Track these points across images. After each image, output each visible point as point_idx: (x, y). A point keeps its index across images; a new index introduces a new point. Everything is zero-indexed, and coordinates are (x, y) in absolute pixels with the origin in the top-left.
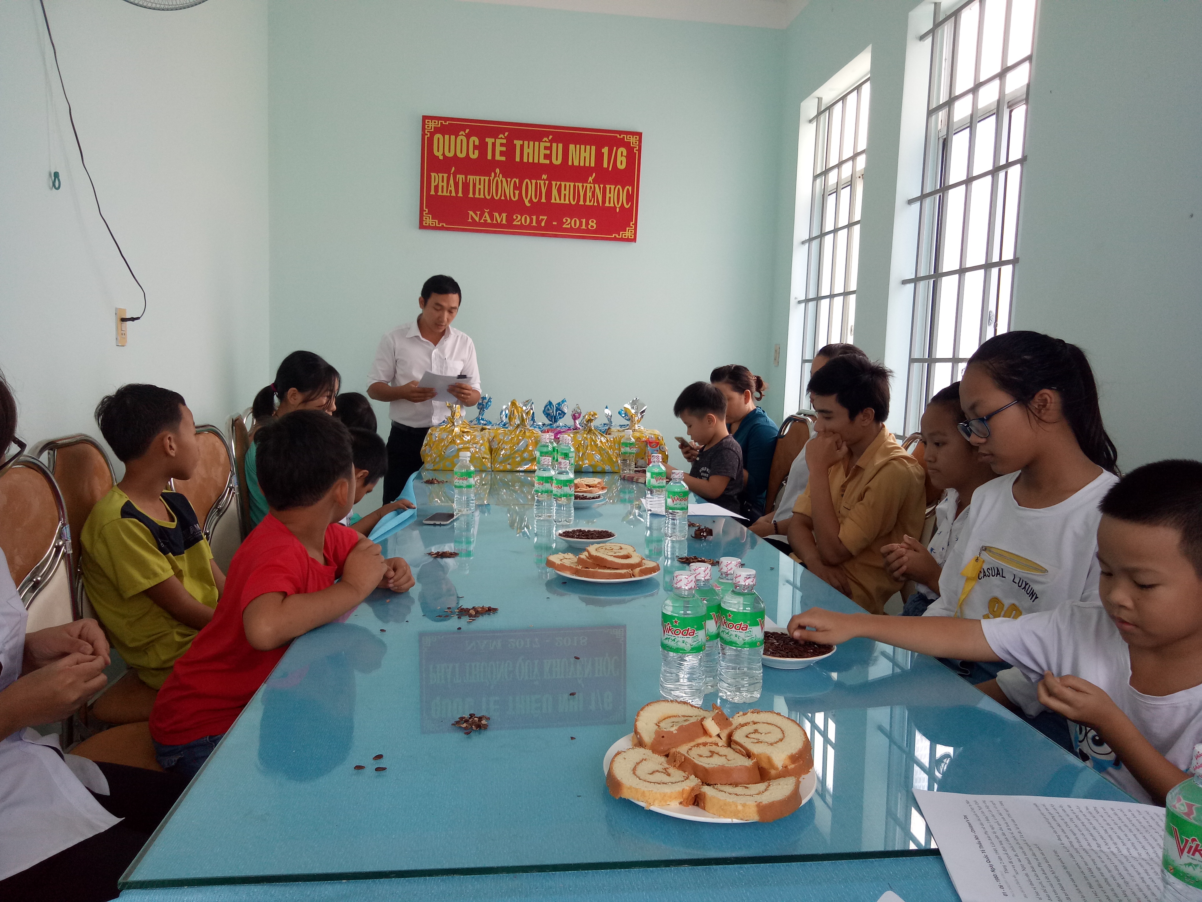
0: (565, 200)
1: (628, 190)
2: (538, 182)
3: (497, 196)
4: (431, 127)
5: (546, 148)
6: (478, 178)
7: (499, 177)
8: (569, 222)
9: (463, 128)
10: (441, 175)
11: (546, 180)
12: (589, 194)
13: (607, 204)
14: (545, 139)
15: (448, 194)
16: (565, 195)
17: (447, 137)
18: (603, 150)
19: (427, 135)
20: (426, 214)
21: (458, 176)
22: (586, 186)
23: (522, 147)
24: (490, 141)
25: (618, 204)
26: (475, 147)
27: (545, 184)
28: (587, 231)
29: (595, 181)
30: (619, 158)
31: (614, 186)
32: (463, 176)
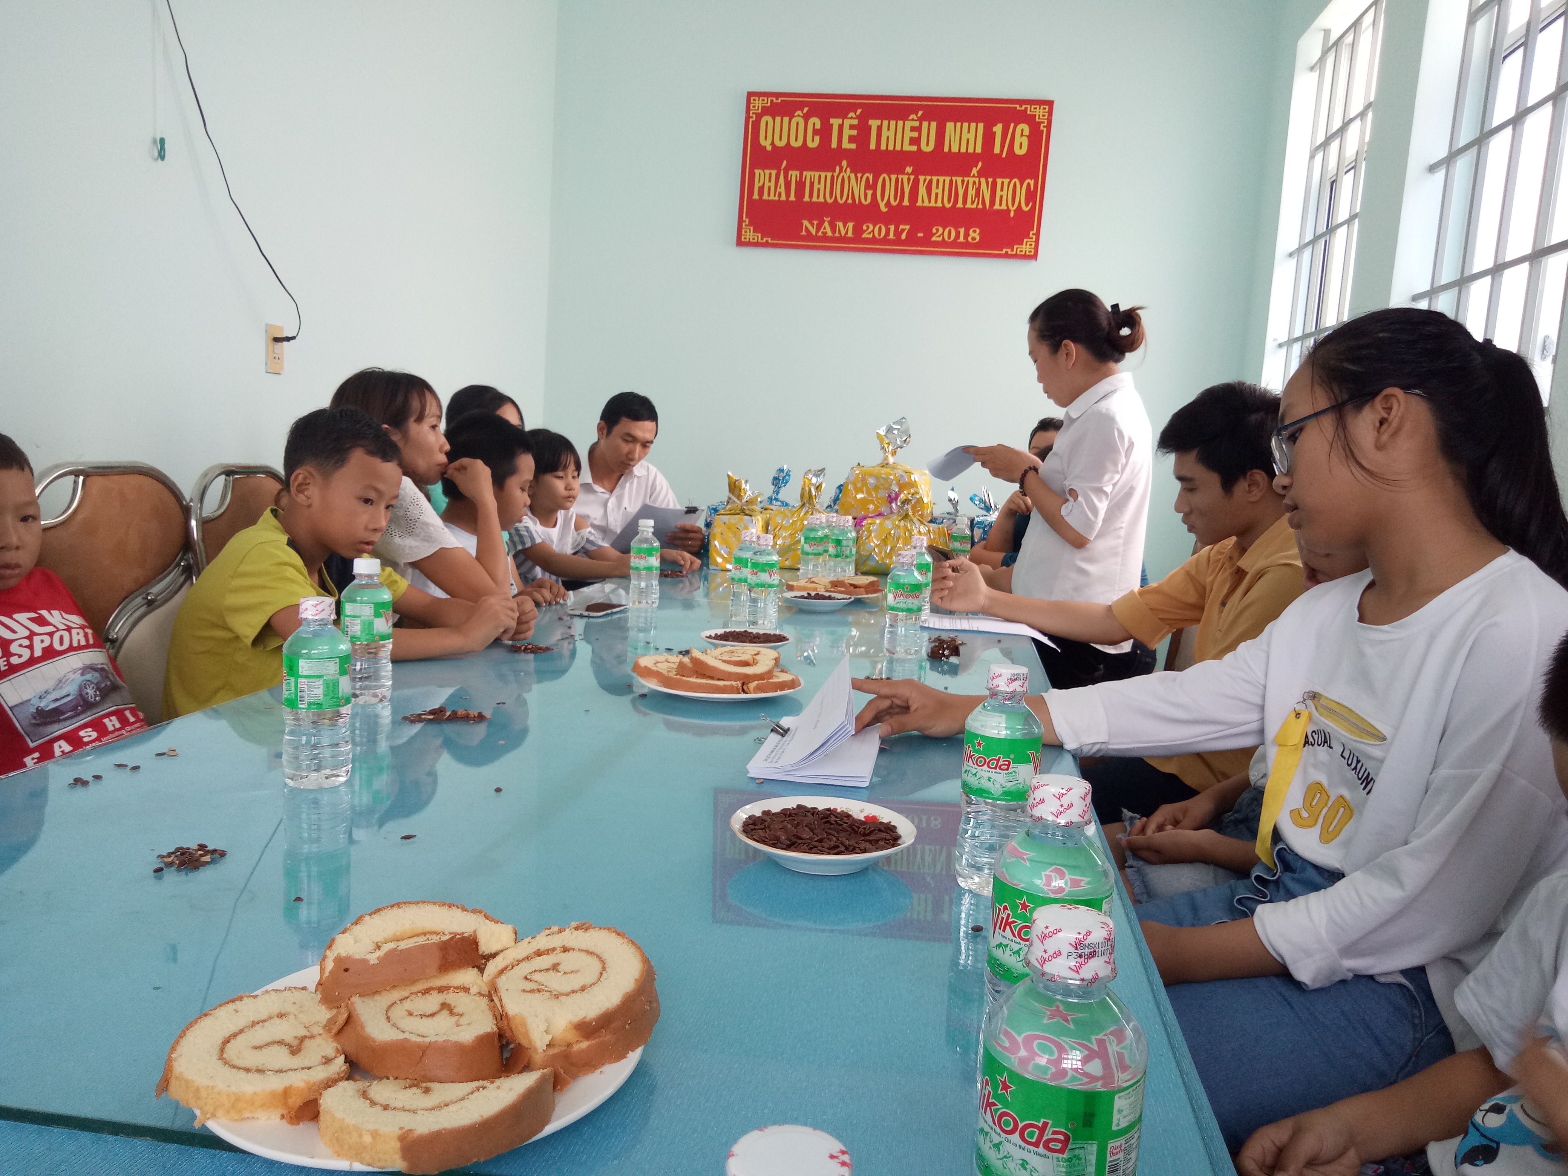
0: (936, 202)
1: (1029, 185)
2: (900, 177)
3: (841, 198)
4: (758, 106)
5: (913, 129)
6: (817, 174)
7: (845, 172)
8: (940, 233)
9: (801, 105)
10: (767, 172)
11: (912, 174)
12: (971, 192)
13: (997, 207)
14: (913, 116)
15: (777, 198)
16: (937, 194)
17: (778, 119)
18: (995, 129)
19: (752, 117)
20: (746, 225)
21: (790, 173)
22: (968, 181)
23: (880, 129)
24: (835, 122)
25: (1013, 205)
26: (815, 132)
27: (909, 180)
28: (966, 245)
29: (980, 174)
30: (1018, 139)
31: (1009, 180)
32: (798, 173)
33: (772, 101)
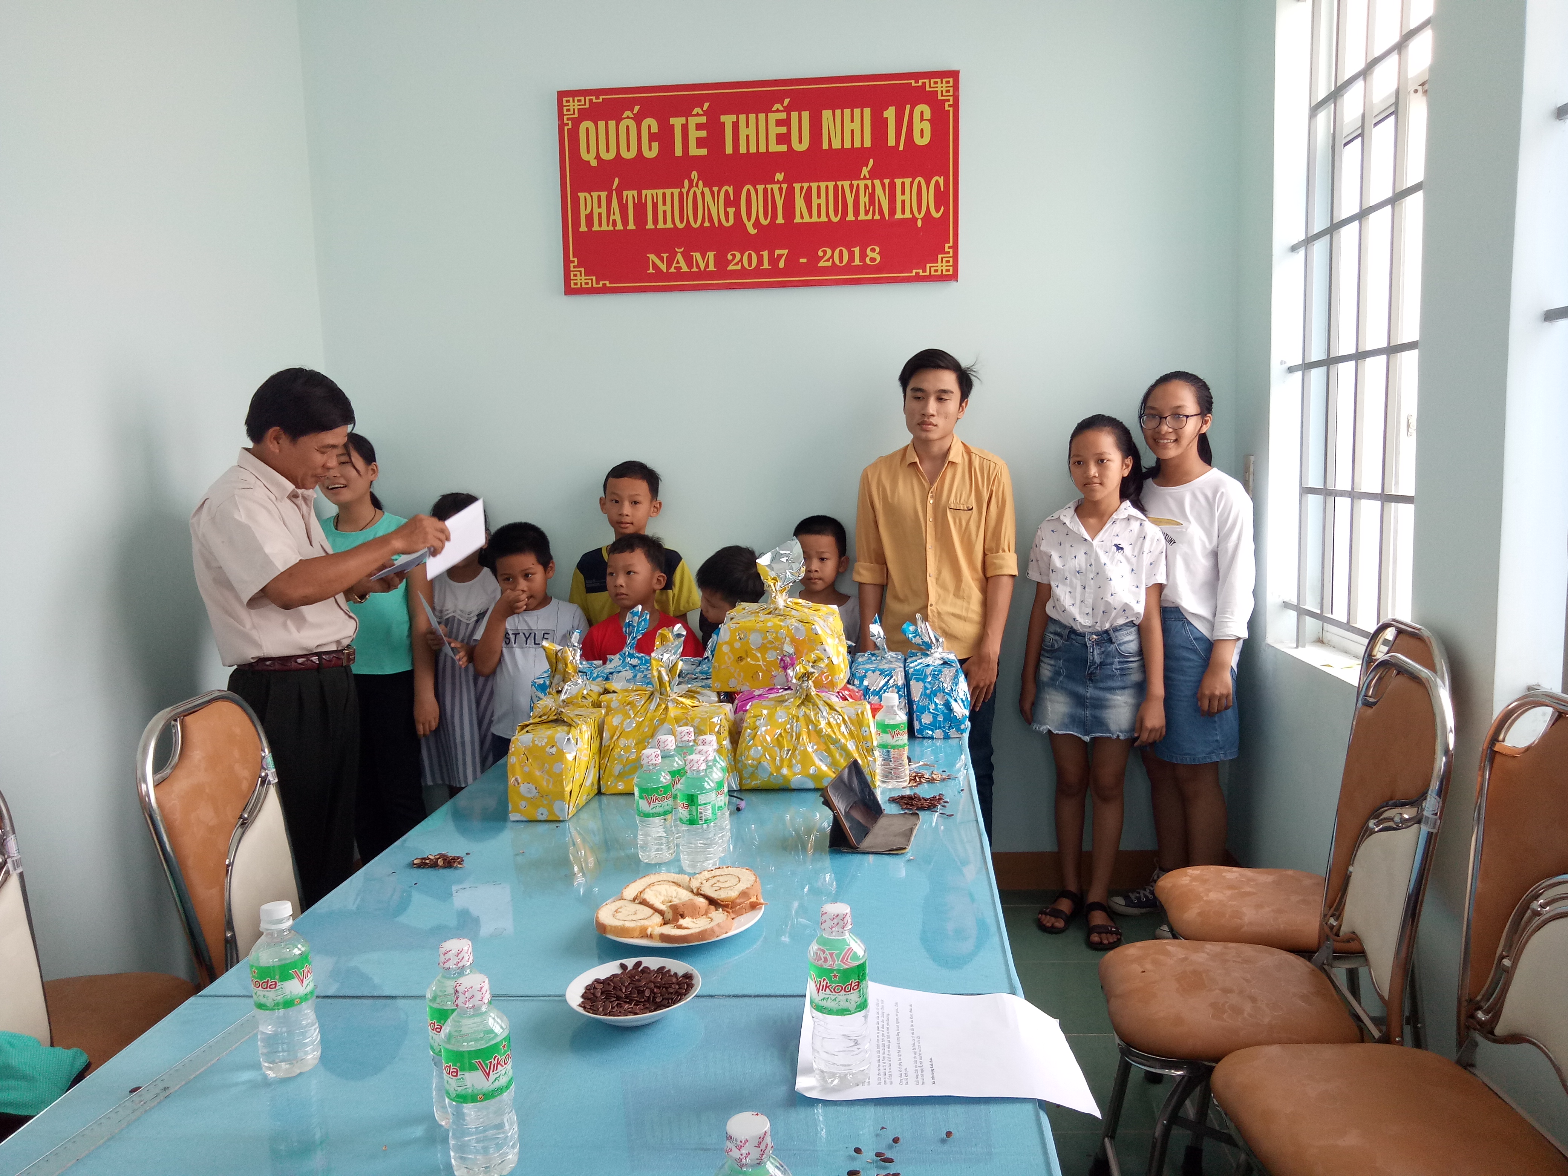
0: (819, 216)
1: (937, 182)
2: (769, 187)
3: (696, 221)
4: (574, 109)
5: (779, 123)
6: (660, 192)
7: (697, 186)
8: (828, 256)
9: (628, 105)
10: (595, 195)
11: (783, 182)
12: (864, 200)
13: (899, 215)
14: (777, 106)
15: (611, 228)
16: (819, 206)
17: (601, 124)
18: (886, 114)
19: (567, 125)
20: (574, 267)
21: (625, 193)
22: (858, 185)
23: (736, 125)
24: (677, 122)
25: (920, 212)
26: (652, 137)
27: (781, 189)
28: (864, 268)
29: (873, 175)
30: (917, 126)
31: (911, 179)
32: (635, 193)
33: (591, 100)
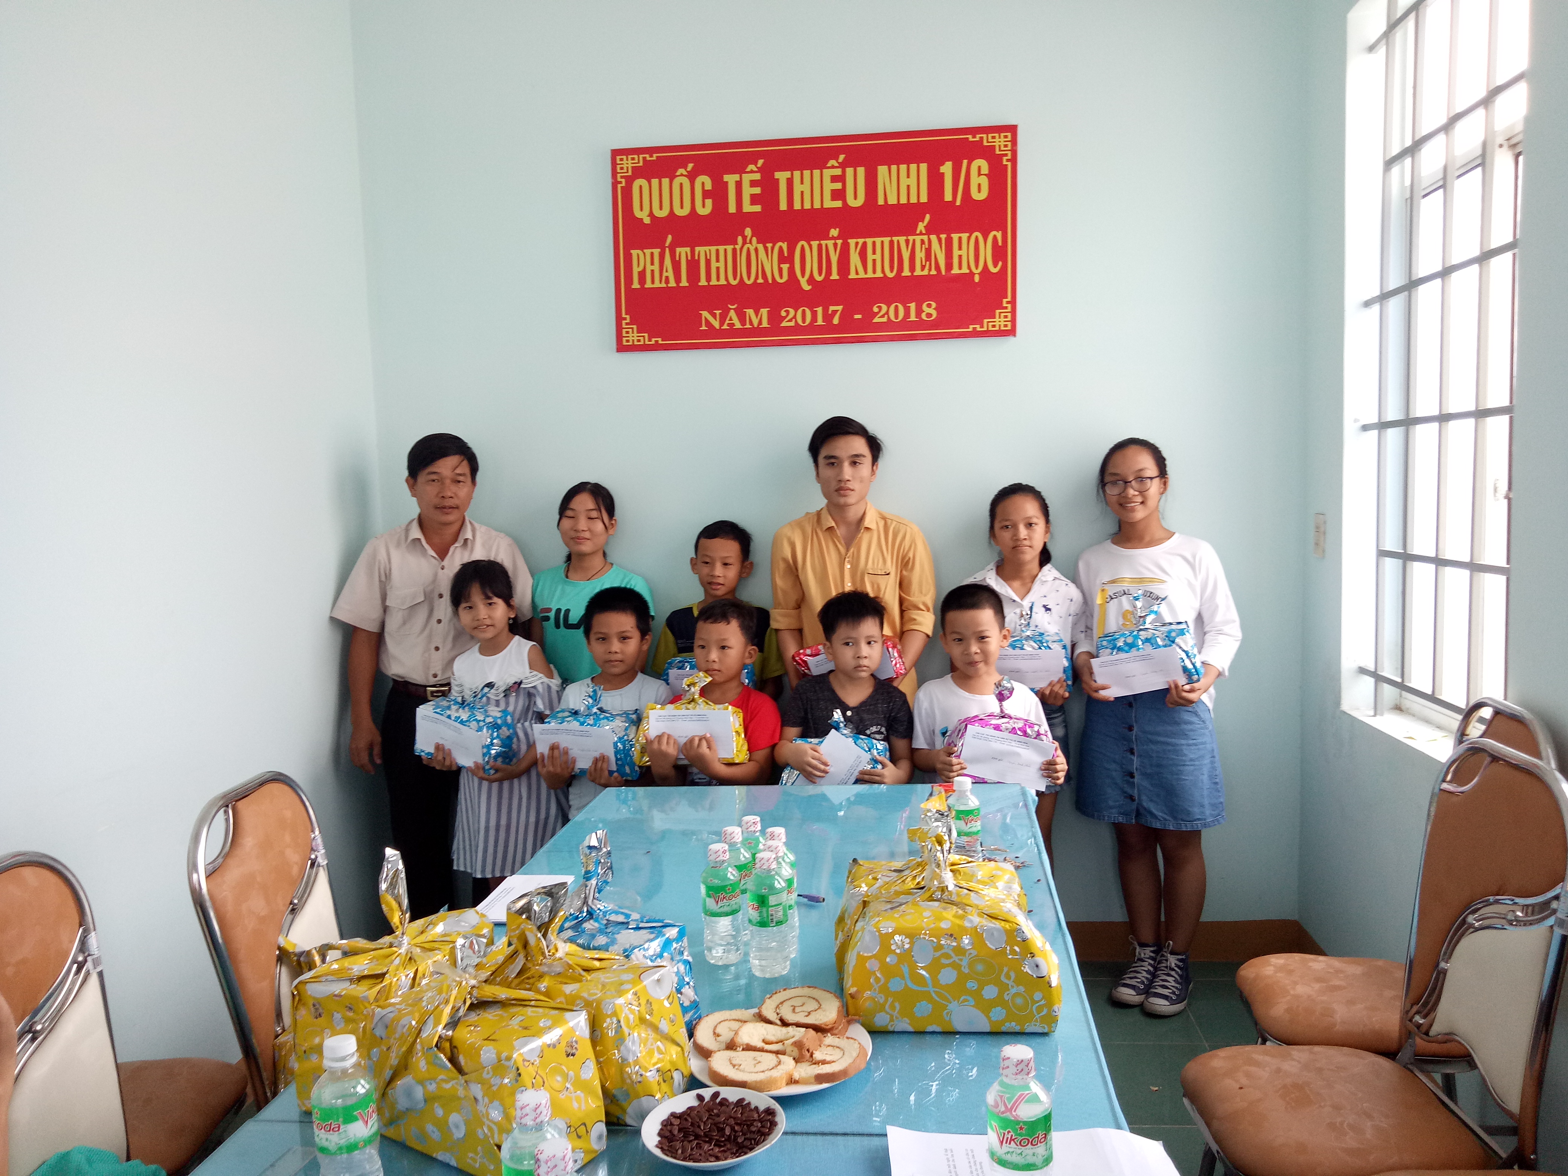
0: (874, 272)
1: (995, 238)
2: (823, 243)
3: (749, 278)
4: (627, 168)
5: (834, 179)
6: (713, 249)
7: (751, 243)
8: (884, 313)
9: (682, 162)
10: (648, 252)
11: (838, 238)
12: (920, 255)
13: (955, 271)
14: (832, 162)
15: (664, 285)
16: (874, 262)
17: (655, 182)
18: (942, 169)
19: (620, 183)
20: (626, 324)
21: (678, 250)
22: (914, 240)
23: (790, 182)
24: (731, 179)
25: (977, 267)
26: (706, 194)
27: (835, 245)
28: (920, 324)
29: (929, 230)
30: (975, 180)
31: (967, 235)
32: (688, 249)
33: (644, 158)
